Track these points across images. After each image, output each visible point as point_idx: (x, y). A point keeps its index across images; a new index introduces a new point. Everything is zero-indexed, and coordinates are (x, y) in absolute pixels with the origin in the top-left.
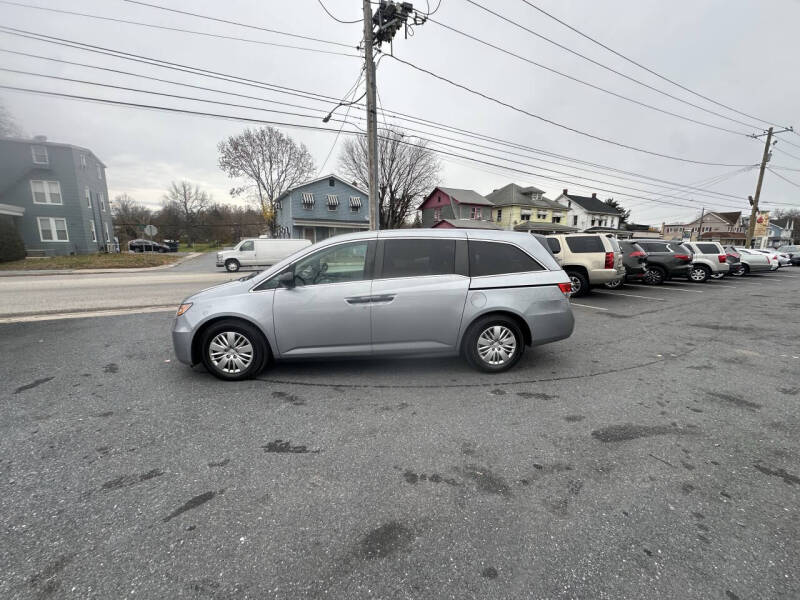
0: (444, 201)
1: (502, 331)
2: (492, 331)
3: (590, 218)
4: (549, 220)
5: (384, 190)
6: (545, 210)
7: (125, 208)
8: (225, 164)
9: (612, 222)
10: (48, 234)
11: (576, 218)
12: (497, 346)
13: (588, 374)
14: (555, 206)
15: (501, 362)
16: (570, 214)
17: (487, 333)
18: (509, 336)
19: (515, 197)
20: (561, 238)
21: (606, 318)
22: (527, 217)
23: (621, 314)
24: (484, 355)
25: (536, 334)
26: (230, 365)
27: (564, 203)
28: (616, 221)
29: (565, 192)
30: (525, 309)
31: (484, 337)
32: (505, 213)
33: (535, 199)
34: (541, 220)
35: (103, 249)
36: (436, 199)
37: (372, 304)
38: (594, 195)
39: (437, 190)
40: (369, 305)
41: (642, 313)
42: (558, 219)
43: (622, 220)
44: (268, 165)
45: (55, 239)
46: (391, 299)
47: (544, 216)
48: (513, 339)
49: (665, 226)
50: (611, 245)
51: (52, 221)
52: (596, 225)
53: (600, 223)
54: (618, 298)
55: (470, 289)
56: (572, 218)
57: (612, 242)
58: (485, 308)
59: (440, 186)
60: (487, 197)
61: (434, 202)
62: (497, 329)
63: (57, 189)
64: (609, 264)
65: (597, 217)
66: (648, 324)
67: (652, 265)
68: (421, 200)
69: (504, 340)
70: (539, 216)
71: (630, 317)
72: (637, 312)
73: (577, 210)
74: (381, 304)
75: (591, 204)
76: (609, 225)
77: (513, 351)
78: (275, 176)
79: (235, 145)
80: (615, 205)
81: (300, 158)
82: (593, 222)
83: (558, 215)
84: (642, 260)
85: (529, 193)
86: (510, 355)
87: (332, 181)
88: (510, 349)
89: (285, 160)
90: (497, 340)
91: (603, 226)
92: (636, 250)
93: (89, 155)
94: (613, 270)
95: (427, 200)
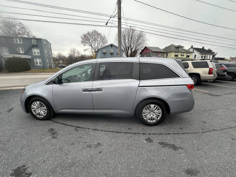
0: (148, 51)
1: (155, 107)
2: (150, 107)
3: (201, 56)
4: (185, 56)
5: (129, 48)
6: (184, 53)
7: (60, 56)
8: (82, 42)
9: (210, 57)
10: (37, 63)
11: (195, 56)
12: (152, 114)
13: (201, 131)
14: (188, 52)
15: (154, 121)
16: (193, 54)
17: (148, 107)
18: (158, 109)
19: (173, 49)
20: (190, 63)
21: (209, 96)
22: (177, 56)
23: (215, 94)
24: (146, 117)
25: (172, 109)
26: (39, 114)
27: (191, 50)
28: (211, 56)
29: (192, 46)
30: (168, 97)
31: (146, 109)
32: (169, 54)
33: (180, 49)
34: (182, 57)
35: (51, 67)
36: (145, 51)
37: (93, 92)
38: (203, 47)
39: (146, 47)
40: (91, 92)
41: (226, 94)
42: (189, 56)
43: (213, 56)
44: (94, 42)
45: (39, 65)
46: (101, 90)
47: (183, 55)
48: (160, 111)
49: (231, 58)
50: (211, 65)
51: (38, 59)
52: (203, 58)
53: (205, 57)
54: (213, 86)
55: (139, 86)
56: (194, 56)
57: (212, 64)
58: (147, 96)
59: (147, 46)
60: (163, 49)
61: (145, 52)
62: (152, 106)
63: (38, 51)
64: (210, 73)
65: (204, 55)
66: (230, 100)
67: (229, 73)
68: (140, 51)
69: (156, 111)
70: (181, 55)
71: (220, 96)
72: (223, 94)
73: (196, 53)
74: (97, 92)
75: (202, 51)
76: (208, 58)
77: (160, 117)
78: (96, 45)
79: (85, 36)
80: (211, 51)
81: (103, 39)
82: (202, 57)
83: (188, 55)
84: (225, 71)
85: (178, 47)
86: (159, 118)
87: (112, 45)
88: (159, 116)
89: (99, 40)
90: (152, 111)
91: (206, 58)
92: (223, 67)
93: (46, 41)
94: (212, 75)
95: (142, 51)
